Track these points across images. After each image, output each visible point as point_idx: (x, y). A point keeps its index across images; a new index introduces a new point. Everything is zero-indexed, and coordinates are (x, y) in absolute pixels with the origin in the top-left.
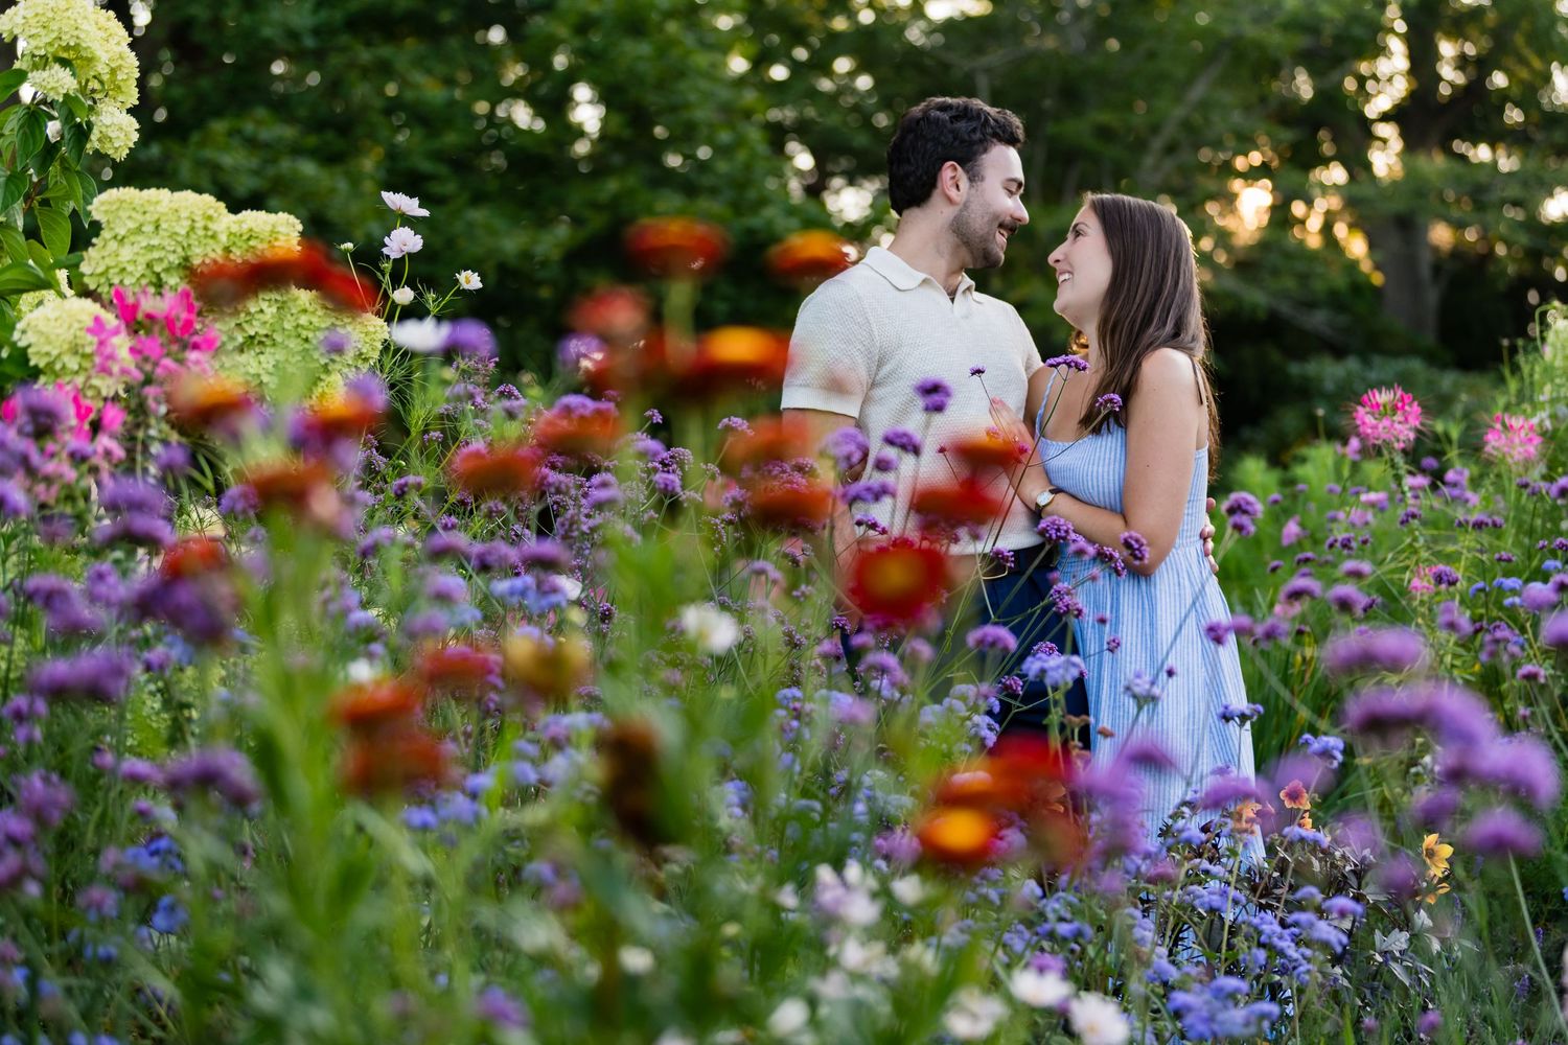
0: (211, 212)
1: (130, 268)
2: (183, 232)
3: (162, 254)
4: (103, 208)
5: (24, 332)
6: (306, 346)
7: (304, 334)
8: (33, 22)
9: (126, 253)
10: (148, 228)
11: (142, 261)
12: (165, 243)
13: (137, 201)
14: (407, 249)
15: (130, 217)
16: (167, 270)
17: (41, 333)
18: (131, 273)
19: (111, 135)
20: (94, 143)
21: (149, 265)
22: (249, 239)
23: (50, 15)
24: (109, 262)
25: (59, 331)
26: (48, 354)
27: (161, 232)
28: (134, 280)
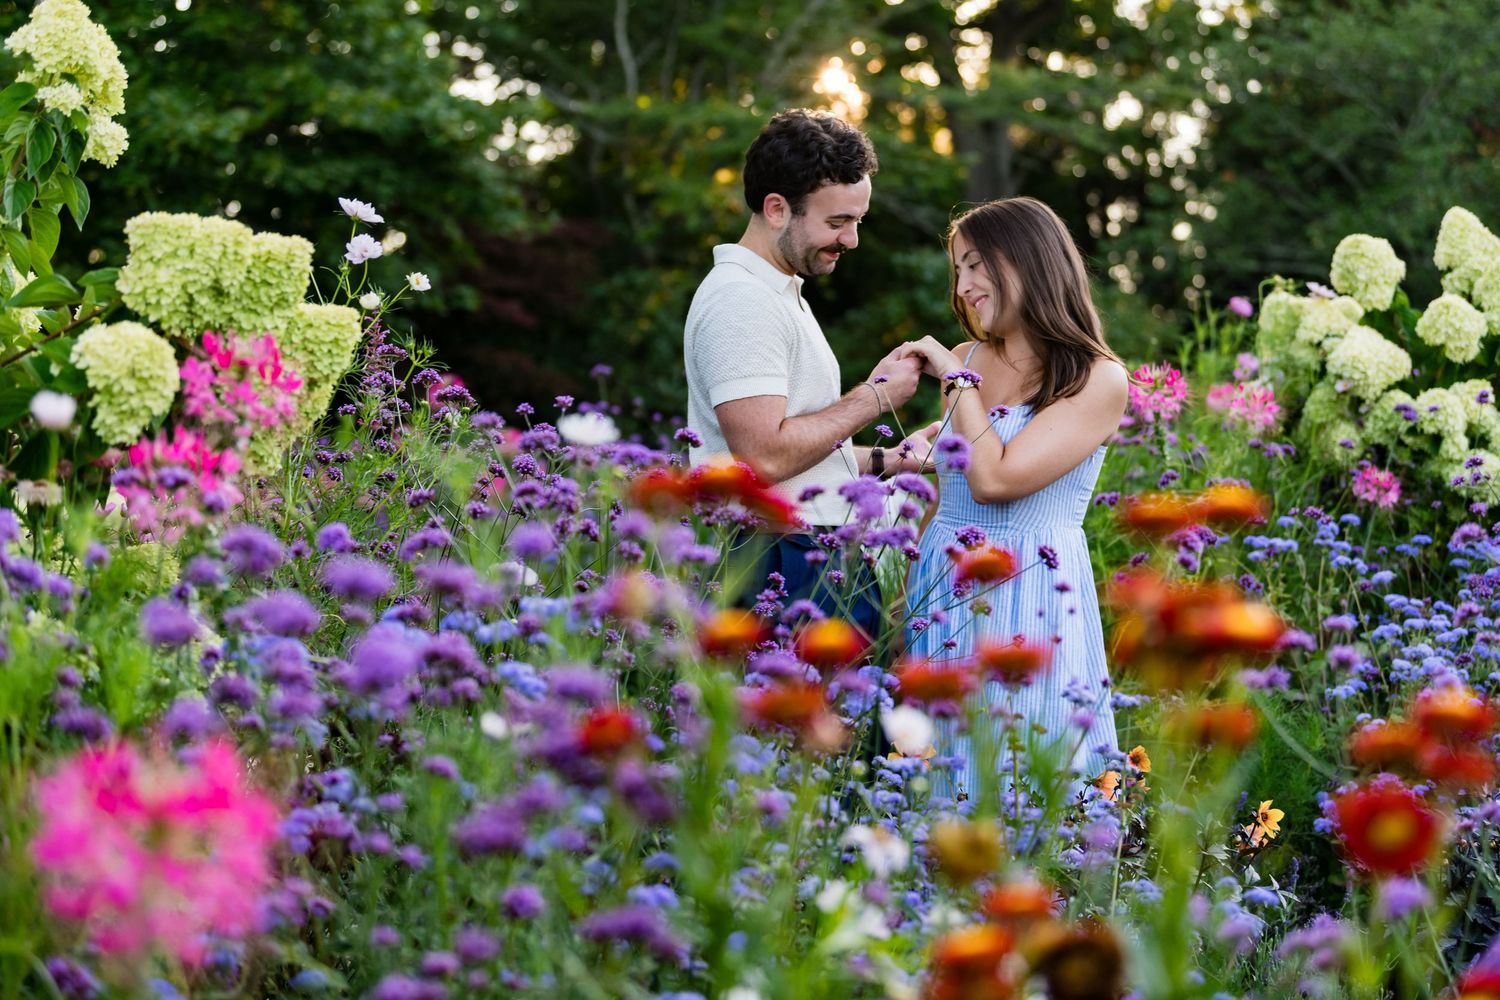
0: (241, 238)
1: (167, 289)
2: (216, 257)
3: (196, 277)
4: (139, 231)
5: (81, 355)
6: (312, 358)
7: (310, 346)
8: (45, 41)
9: (163, 275)
10: (183, 252)
11: (178, 282)
12: (200, 266)
13: (171, 226)
14: (368, 255)
15: (166, 242)
16: (199, 292)
17: (99, 357)
18: (168, 295)
19: (106, 144)
20: (89, 152)
21: (184, 287)
22: (267, 261)
23: (62, 35)
24: (146, 282)
25: (116, 356)
26: (107, 377)
27: (196, 257)
28: (169, 301)
